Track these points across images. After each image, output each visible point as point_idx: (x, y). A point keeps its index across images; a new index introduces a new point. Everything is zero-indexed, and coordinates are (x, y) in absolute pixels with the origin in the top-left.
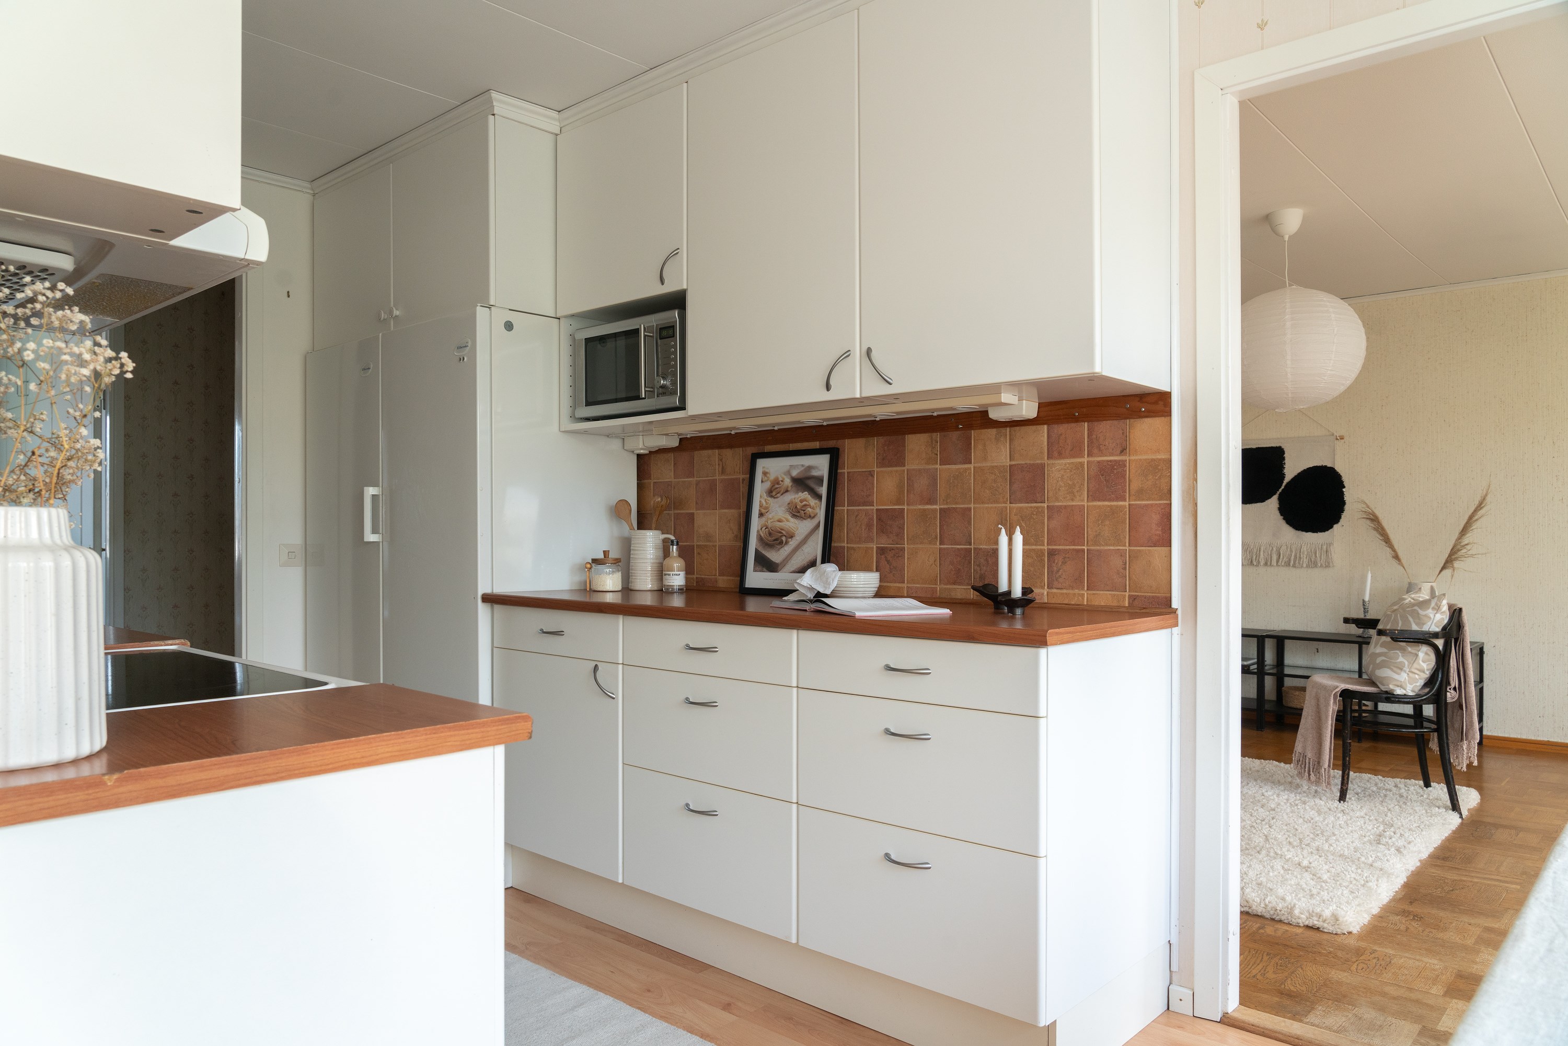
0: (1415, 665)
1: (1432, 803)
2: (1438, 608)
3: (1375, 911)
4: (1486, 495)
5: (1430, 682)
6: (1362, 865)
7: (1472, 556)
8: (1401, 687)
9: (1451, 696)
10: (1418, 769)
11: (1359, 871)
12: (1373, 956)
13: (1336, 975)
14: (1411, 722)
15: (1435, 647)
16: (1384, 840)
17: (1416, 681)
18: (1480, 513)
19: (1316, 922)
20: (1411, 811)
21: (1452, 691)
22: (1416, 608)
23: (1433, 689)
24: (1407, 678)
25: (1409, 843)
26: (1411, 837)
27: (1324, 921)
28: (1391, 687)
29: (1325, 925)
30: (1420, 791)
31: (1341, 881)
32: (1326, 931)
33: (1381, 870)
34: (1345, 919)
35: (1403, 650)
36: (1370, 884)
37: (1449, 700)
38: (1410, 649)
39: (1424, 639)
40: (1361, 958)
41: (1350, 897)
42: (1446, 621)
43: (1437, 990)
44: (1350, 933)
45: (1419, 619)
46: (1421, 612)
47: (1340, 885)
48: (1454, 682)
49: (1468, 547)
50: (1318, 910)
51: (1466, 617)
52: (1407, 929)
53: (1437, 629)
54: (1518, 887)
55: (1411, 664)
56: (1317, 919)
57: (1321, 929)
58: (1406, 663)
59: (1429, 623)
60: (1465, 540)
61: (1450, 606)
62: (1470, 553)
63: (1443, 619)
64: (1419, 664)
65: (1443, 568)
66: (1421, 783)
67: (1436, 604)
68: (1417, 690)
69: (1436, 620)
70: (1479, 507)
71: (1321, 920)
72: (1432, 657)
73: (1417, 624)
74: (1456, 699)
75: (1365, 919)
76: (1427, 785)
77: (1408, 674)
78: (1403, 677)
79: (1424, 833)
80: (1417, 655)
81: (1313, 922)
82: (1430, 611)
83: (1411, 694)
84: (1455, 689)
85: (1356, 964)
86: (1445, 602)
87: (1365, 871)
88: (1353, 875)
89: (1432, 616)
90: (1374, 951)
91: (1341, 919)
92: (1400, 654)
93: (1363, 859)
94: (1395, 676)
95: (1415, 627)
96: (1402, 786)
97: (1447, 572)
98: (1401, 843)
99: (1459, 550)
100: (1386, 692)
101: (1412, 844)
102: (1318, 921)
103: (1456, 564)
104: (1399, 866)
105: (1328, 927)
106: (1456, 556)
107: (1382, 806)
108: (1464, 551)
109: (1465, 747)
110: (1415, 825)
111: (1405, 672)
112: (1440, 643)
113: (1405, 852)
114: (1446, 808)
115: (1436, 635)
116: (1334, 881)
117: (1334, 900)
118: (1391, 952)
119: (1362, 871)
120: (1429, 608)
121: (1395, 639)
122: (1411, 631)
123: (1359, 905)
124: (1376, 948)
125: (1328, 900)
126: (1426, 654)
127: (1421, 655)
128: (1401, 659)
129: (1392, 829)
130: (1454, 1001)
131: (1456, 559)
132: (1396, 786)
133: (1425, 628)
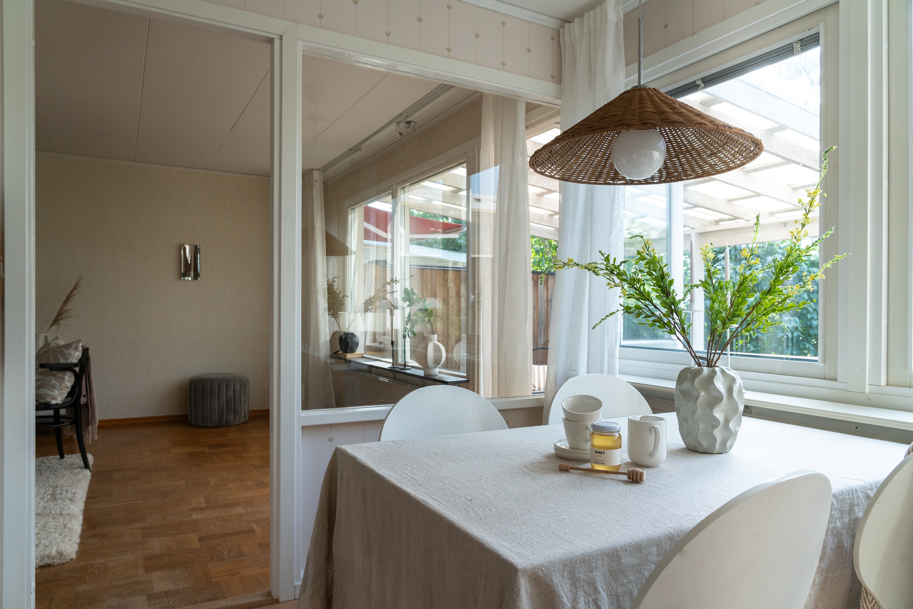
0: (63, 385)
1: (72, 467)
2: (76, 349)
3: (78, 540)
4: (79, 281)
5: (70, 394)
6: (56, 516)
7: (71, 317)
8: (55, 399)
9: (83, 400)
10: (56, 448)
11: (56, 520)
12: (94, 567)
13: (80, 588)
14: (52, 420)
15: (74, 372)
16: (58, 497)
17: (63, 394)
18: (75, 292)
19: (47, 562)
20: (62, 475)
21: (83, 398)
22: (62, 349)
23: (73, 397)
24: (58, 393)
25: (74, 494)
26: (73, 490)
27: (53, 559)
28: (48, 400)
29: (55, 561)
30: (58, 461)
31: (49, 530)
32: (55, 564)
33: (69, 515)
34: (67, 552)
35: (55, 376)
36: (68, 525)
37: (82, 403)
38: (59, 375)
39: (68, 368)
40: (88, 572)
41: (61, 537)
42: (80, 356)
43: (141, 572)
44: (71, 560)
45: (65, 356)
46: (66, 352)
47: (50, 532)
48: (84, 392)
49: (69, 312)
50: (47, 553)
51: (91, 353)
52: (102, 544)
53: (75, 361)
54: (143, 501)
55: (61, 384)
56: (47, 559)
57: (52, 564)
58: (57, 384)
59: (71, 358)
60: (66, 308)
61: (82, 347)
62: (70, 315)
63: (79, 355)
64: (65, 384)
65: (53, 324)
66: (58, 457)
67: (76, 346)
68: (63, 399)
69: (75, 356)
70: (75, 288)
71: (50, 559)
72: (73, 378)
73: (64, 359)
74: (85, 402)
75: (75, 548)
76: (62, 457)
77: (59, 391)
78: (56, 392)
79: (79, 486)
80: (64, 378)
81: (45, 562)
82: (72, 351)
83: (60, 402)
84: (84, 396)
85: (87, 576)
86: (80, 345)
87: (60, 519)
88: (54, 524)
89: (73, 353)
90: (93, 565)
91: (65, 553)
92: (53, 379)
93: (53, 512)
94: (51, 393)
95: (62, 361)
96: (46, 461)
97: (55, 327)
98: (69, 495)
99: (63, 313)
100: (45, 404)
101: (77, 494)
102: (48, 560)
103: (61, 322)
104: (76, 509)
105: (57, 561)
106: (61, 317)
107: (42, 476)
108: (66, 314)
109: (90, 430)
110: (70, 482)
111: (57, 389)
112: (77, 369)
113: (75, 500)
114: (81, 468)
115: (76, 365)
116: (44, 532)
117: (53, 543)
118: (103, 561)
119: (58, 519)
120: (71, 349)
121: (51, 370)
122: (60, 364)
123: (70, 540)
124: (92, 562)
125: (49, 545)
126: (70, 377)
127: (67, 378)
128: (54, 382)
129: (59, 489)
130: (153, 573)
131: (61, 319)
132: (42, 462)
133: (69, 361)
